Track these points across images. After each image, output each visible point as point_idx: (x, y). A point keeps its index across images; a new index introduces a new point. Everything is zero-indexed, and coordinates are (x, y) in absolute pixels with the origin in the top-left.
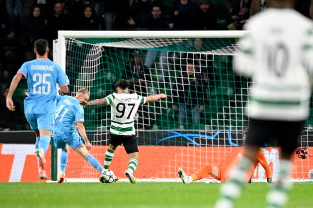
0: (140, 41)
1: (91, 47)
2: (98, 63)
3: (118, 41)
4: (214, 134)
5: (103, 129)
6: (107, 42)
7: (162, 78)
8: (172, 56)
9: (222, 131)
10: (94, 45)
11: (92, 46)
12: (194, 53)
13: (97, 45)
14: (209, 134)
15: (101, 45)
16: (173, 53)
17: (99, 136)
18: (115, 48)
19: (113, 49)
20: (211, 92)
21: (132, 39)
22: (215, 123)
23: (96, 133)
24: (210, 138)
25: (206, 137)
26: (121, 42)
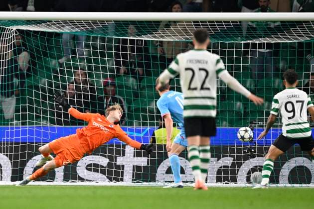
0: (60, 24)
1: (4, 30)
2: (11, 49)
3: (34, 24)
4: (143, 130)
5: (17, 124)
6: (22, 25)
7: (84, 65)
8: (97, 42)
9: (153, 127)
10: (7, 27)
11: (5, 28)
12: (121, 38)
13: (10, 28)
14: (138, 131)
15: (15, 28)
16: (97, 37)
17: (12, 132)
18: (31, 31)
19: (28, 32)
20: (140, 82)
21: (50, 21)
22: (145, 118)
23: (8, 129)
24: (139, 135)
25: (135, 134)
26: (38, 25)
